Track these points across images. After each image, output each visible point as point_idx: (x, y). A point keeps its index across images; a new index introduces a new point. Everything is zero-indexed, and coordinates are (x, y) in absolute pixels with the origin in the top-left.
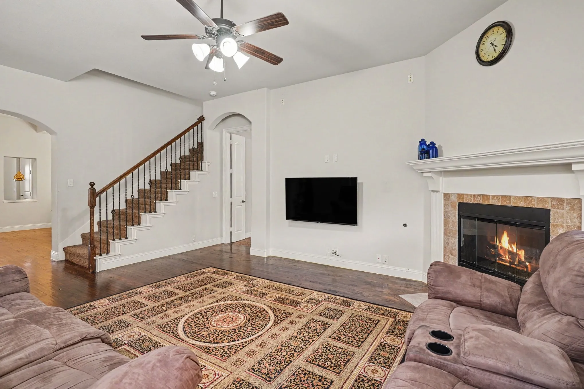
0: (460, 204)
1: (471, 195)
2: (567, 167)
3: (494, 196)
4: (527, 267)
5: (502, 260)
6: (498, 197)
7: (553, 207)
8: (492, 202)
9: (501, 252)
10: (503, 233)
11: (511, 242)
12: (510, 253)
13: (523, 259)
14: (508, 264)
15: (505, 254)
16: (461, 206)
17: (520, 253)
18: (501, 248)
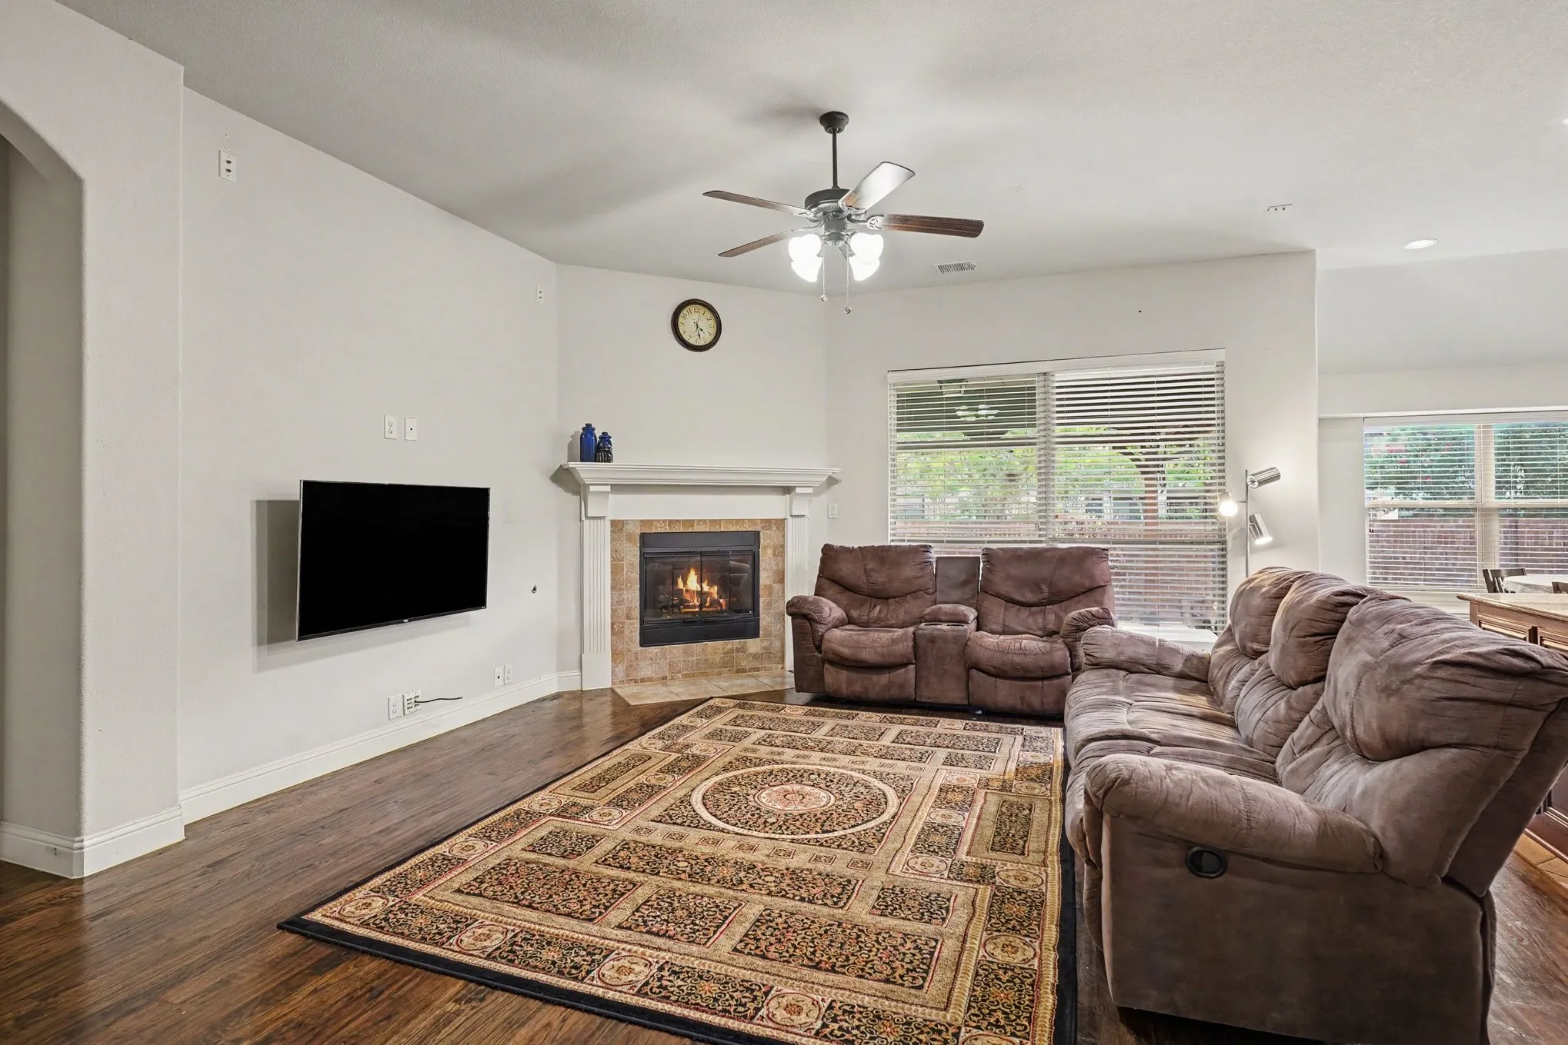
0: (643, 536)
1: (664, 521)
2: (787, 490)
3: (699, 521)
4: (721, 605)
5: (689, 607)
6: (705, 521)
7: (763, 528)
8: (697, 529)
9: (687, 597)
10: (689, 572)
11: (700, 581)
12: (701, 594)
13: (716, 596)
14: (697, 609)
15: (692, 598)
16: (645, 539)
17: (712, 591)
18: (687, 591)
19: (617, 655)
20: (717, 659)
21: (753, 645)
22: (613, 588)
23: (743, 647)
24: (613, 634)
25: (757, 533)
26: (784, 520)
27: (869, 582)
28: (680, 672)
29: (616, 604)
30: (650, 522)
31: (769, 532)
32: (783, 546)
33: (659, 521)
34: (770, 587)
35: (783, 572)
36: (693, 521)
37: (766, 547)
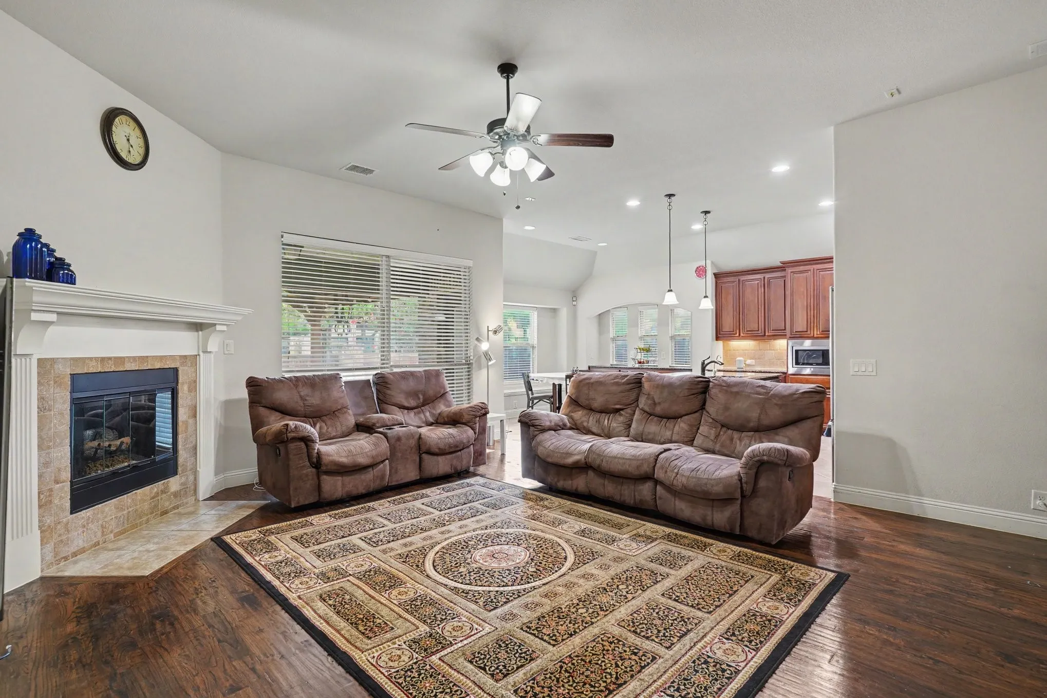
19: (46, 531)
20: (146, 506)
21: (174, 483)
22: (40, 447)
23: (166, 488)
24: (40, 507)
25: (176, 370)
26: (195, 356)
27: (305, 405)
28: (111, 532)
29: (44, 465)
30: (83, 360)
31: (186, 368)
32: (195, 382)
33: (91, 359)
34: (186, 423)
35: (196, 407)
36: (124, 358)
37: (183, 383)
